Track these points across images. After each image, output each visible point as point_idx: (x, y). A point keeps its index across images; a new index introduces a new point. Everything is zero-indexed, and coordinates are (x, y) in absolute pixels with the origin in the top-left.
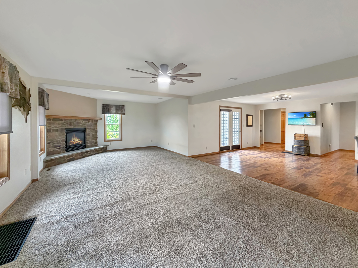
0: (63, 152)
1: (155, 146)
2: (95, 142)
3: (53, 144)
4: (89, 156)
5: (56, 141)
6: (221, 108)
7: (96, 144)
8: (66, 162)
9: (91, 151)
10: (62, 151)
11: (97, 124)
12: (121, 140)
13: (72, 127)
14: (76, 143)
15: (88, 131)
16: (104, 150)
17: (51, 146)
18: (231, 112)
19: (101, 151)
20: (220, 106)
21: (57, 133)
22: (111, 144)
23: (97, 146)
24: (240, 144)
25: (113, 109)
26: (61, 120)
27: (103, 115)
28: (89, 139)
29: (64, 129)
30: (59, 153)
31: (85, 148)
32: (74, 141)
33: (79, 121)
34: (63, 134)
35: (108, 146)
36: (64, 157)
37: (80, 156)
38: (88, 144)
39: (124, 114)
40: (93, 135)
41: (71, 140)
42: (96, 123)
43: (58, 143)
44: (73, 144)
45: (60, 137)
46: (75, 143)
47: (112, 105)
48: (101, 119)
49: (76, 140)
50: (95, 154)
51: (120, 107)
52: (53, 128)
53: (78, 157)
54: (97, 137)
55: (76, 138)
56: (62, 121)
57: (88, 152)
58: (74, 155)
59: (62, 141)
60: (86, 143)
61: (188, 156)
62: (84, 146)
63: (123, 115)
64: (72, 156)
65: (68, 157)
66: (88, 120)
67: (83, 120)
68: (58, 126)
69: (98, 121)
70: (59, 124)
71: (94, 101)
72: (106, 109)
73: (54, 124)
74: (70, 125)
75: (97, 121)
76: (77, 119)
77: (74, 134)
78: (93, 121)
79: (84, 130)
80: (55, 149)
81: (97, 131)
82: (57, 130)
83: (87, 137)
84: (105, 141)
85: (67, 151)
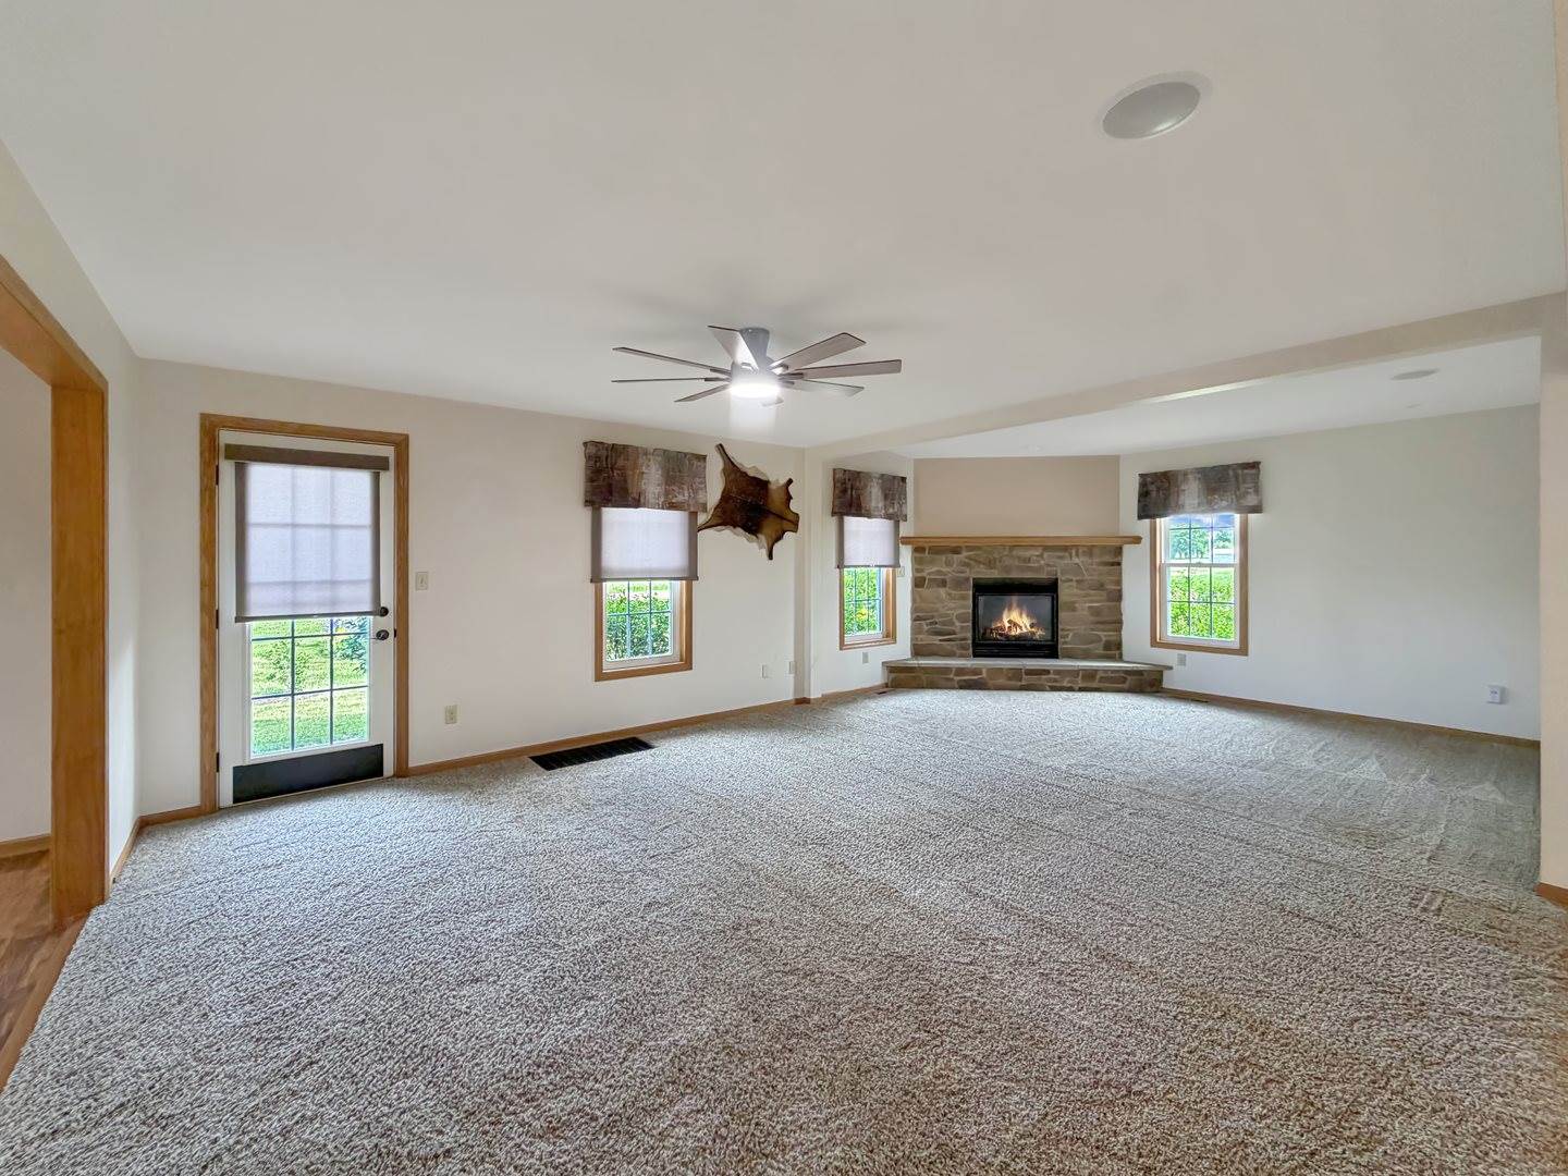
0: (962, 656)
2: (1104, 639)
3: (931, 623)
4: (1054, 689)
5: (942, 615)
7: (1114, 649)
8: (953, 688)
9: (1075, 673)
10: (958, 652)
11: (1119, 564)
12: (1243, 650)
13: (995, 574)
14: (1019, 631)
15: (1066, 593)
16: (1148, 683)
17: (926, 628)
19: (1126, 686)
21: (942, 592)
22: (1182, 661)
23: (1120, 658)
25: (1191, 491)
26: (956, 551)
27: (1147, 521)
28: (1073, 627)
29: (967, 579)
30: (950, 655)
31: (1053, 656)
32: (1010, 622)
33: (1028, 554)
34: (964, 598)
35: (1171, 668)
36: (947, 670)
37: (1010, 679)
38: (1066, 643)
39: (1257, 509)
40: (1096, 612)
41: (1000, 619)
42: (1116, 560)
43: (944, 624)
44: (1008, 637)
46: (1015, 632)
47: (1185, 474)
48: (1137, 540)
49: (1017, 620)
50: (1081, 690)
51: (1231, 473)
52: (929, 574)
53: (1002, 681)
54: (1120, 622)
55: (1021, 614)
56: (958, 553)
57: (1048, 672)
59: (961, 618)
60: (1061, 640)
62: (1050, 649)
63: (1250, 515)
64: (976, 671)
65: (960, 671)
66: (1066, 549)
67: (1046, 548)
68: (945, 570)
69: (1127, 549)
70: (948, 564)
71: (1106, 466)
72: (1157, 494)
73: (932, 562)
74: (990, 564)
75: (1119, 551)
76: (1015, 544)
77: (1015, 599)
78: (1096, 551)
79: (1050, 588)
80: (936, 640)
81: (1117, 597)
82: (943, 583)
83: (1062, 615)
84: (1154, 643)
85: (976, 655)
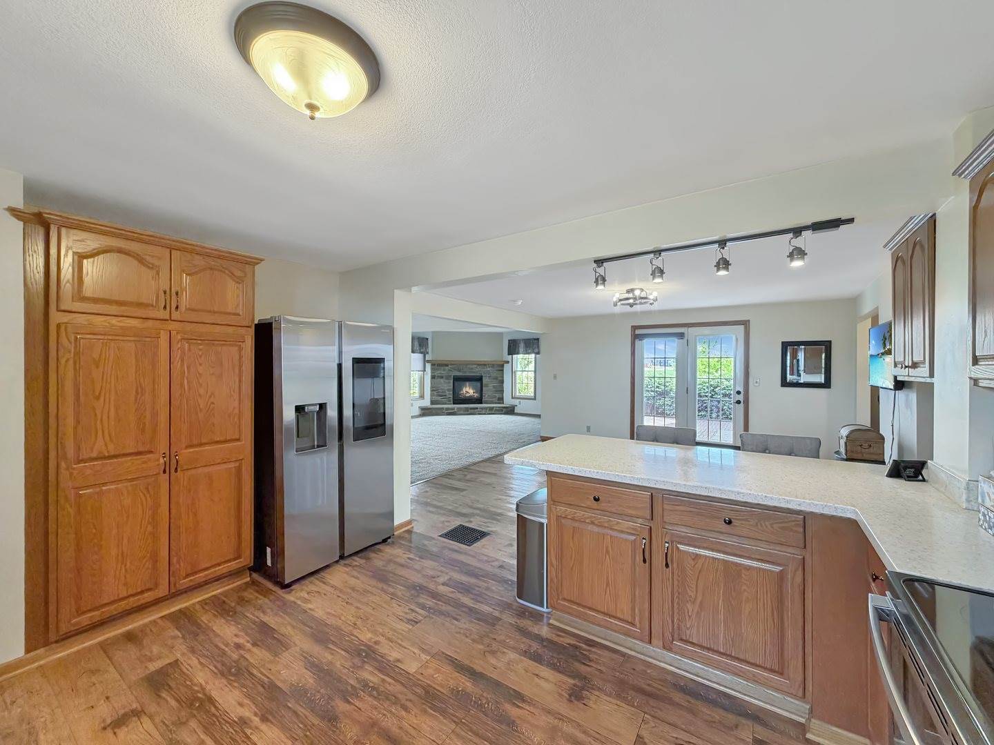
0: (448, 404)
2: (498, 396)
3: (438, 392)
4: (479, 414)
5: (442, 389)
9: (486, 408)
10: (447, 402)
11: (503, 370)
12: (535, 399)
13: (461, 374)
15: (485, 381)
16: (510, 411)
17: (435, 393)
18: (688, 338)
19: (503, 412)
21: (442, 380)
22: (520, 403)
23: (501, 403)
26: (447, 365)
27: (511, 356)
28: (488, 392)
29: (451, 376)
30: (445, 404)
31: (481, 403)
32: (466, 391)
33: (471, 367)
34: (450, 383)
35: (517, 405)
38: (485, 398)
39: (539, 353)
40: (495, 387)
41: (462, 389)
42: (501, 369)
43: (443, 392)
44: (464, 395)
46: (468, 395)
47: (520, 340)
48: (508, 362)
49: (469, 391)
51: (532, 341)
52: (437, 374)
53: (463, 412)
54: (503, 391)
55: (470, 389)
60: (483, 397)
62: (480, 401)
66: (485, 365)
67: (478, 365)
68: (443, 372)
69: (505, 365)
70: (444, 370)
71: (499, 336)
72: (513, 347)
73: (438, 369)
74: (459, 371)
76: (467, 363)
77: (467, 384)
78: (495, 366)
79: (480, 379)
80: (439, 398)
81: (502, 382)
82: (442, 377)
83: (484, 388)
84: (512, 398)
85: (454, 404)
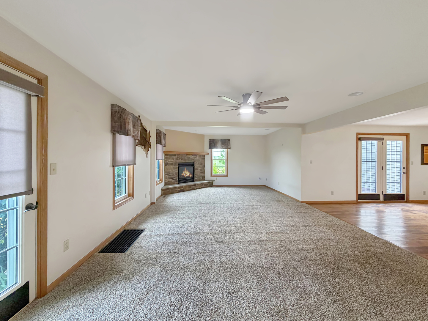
1: (264, 186)
2: (202, 176)
4: (197, 189)
5: (172, 173)
6: (360, 136)
7: (203, 178)
8: (178, 193)
12: (227, 176)
13: (183, 161)
14: (187, 176)
15: (196, 166)
16: (211, 185)
18: (383, 141)
19: (208, 186)
20: (358, 134)
21: (172, 167)
22: (217, 179)
23: (204, 180)
24: (405, 193)
25: (219, 144)
27: (210, 150)
28: (197, 172)
29: (177, 163)
30: (173, 184)
31: (194, 181)
32: (185, 174)
33: (189, 156)
35: (214, 181)
36: (175, 188)
37: (189, 188)
38: (196, 178)
39: (230, 149)
40: (201, 170)
42: (204, 158)
44: (184, 177)
45: (174, 170)
47: (218, 140)
48: (208, 154)
49: (186, 173)
51: (226, 141)
53: (187, 189)
55: (187, 172)
56: (175, 156)
57: (195, 185)
58: (184, 187)
59: (176, 173)
60: (195, 177)
61: (301, 200)
64: (182, 187)
65: (179, 188)
66: (196, 155)
67: (192, 155)
69: (206, 156)
70: (173, 159)
71: (202, 136)
72: (213, 144)
75: (204, 156)
77: (186, 168)
78: (201, 156)
79: (193, 165)
80: (170, 180)
81: (204, 166)
82: (172, 164)
84: (211, 176)
85: (179, 183)
